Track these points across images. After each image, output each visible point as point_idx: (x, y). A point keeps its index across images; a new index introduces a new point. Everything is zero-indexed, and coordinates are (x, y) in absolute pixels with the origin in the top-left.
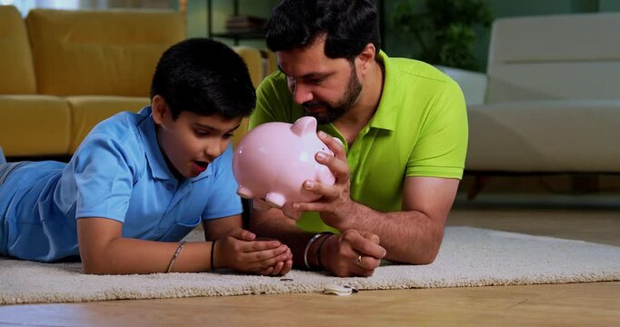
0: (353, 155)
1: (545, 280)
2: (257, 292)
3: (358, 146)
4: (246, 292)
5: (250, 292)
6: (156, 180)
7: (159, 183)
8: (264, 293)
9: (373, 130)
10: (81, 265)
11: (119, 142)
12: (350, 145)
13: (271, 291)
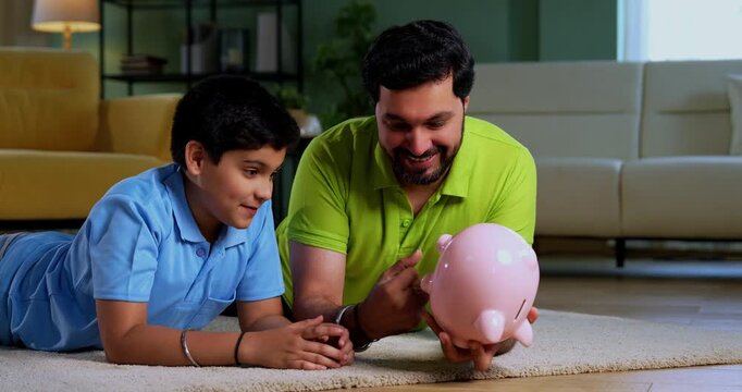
0: (418, 226)
1: (639, 365)
2: (349, 385)
3: (425, 217)
4: (336, 386)
5: (340, 386)
6: (184, 242)
7: (188, 246)
8: (355, 387)
9: (443, 196)
10: (103, 354)
11: (141, 203)
12: (416, 215)
13: (362, 384)
